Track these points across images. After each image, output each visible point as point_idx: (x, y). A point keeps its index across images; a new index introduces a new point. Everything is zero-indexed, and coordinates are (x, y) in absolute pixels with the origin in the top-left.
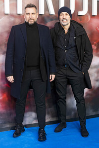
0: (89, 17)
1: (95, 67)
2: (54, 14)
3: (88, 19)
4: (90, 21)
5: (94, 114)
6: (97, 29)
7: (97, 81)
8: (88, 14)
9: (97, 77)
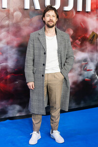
0: (74, 13)
1: (79, 61)
2: (40, 9)
3: (73, 15)
4: (75, 16)
5: (77, 107)
6: (81, 24)
7: (80, 75)
8: (73, 10)
9: (80, 72)
